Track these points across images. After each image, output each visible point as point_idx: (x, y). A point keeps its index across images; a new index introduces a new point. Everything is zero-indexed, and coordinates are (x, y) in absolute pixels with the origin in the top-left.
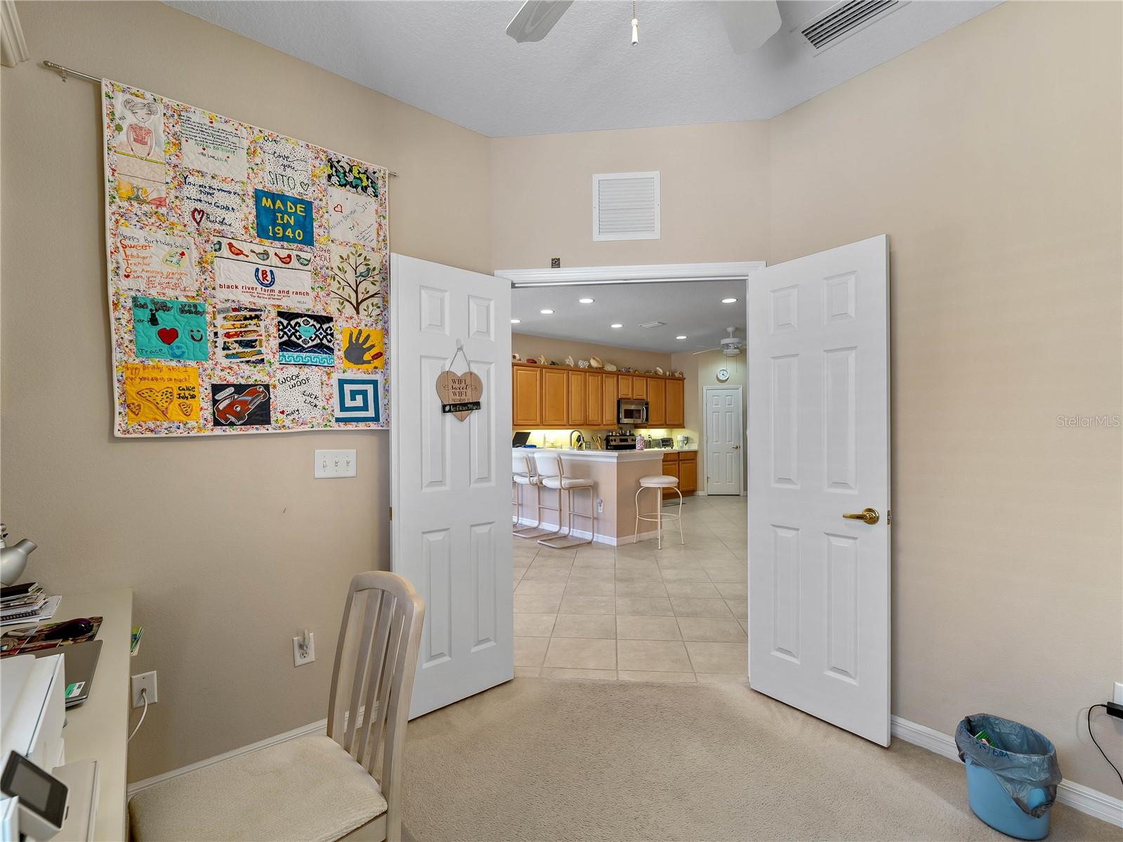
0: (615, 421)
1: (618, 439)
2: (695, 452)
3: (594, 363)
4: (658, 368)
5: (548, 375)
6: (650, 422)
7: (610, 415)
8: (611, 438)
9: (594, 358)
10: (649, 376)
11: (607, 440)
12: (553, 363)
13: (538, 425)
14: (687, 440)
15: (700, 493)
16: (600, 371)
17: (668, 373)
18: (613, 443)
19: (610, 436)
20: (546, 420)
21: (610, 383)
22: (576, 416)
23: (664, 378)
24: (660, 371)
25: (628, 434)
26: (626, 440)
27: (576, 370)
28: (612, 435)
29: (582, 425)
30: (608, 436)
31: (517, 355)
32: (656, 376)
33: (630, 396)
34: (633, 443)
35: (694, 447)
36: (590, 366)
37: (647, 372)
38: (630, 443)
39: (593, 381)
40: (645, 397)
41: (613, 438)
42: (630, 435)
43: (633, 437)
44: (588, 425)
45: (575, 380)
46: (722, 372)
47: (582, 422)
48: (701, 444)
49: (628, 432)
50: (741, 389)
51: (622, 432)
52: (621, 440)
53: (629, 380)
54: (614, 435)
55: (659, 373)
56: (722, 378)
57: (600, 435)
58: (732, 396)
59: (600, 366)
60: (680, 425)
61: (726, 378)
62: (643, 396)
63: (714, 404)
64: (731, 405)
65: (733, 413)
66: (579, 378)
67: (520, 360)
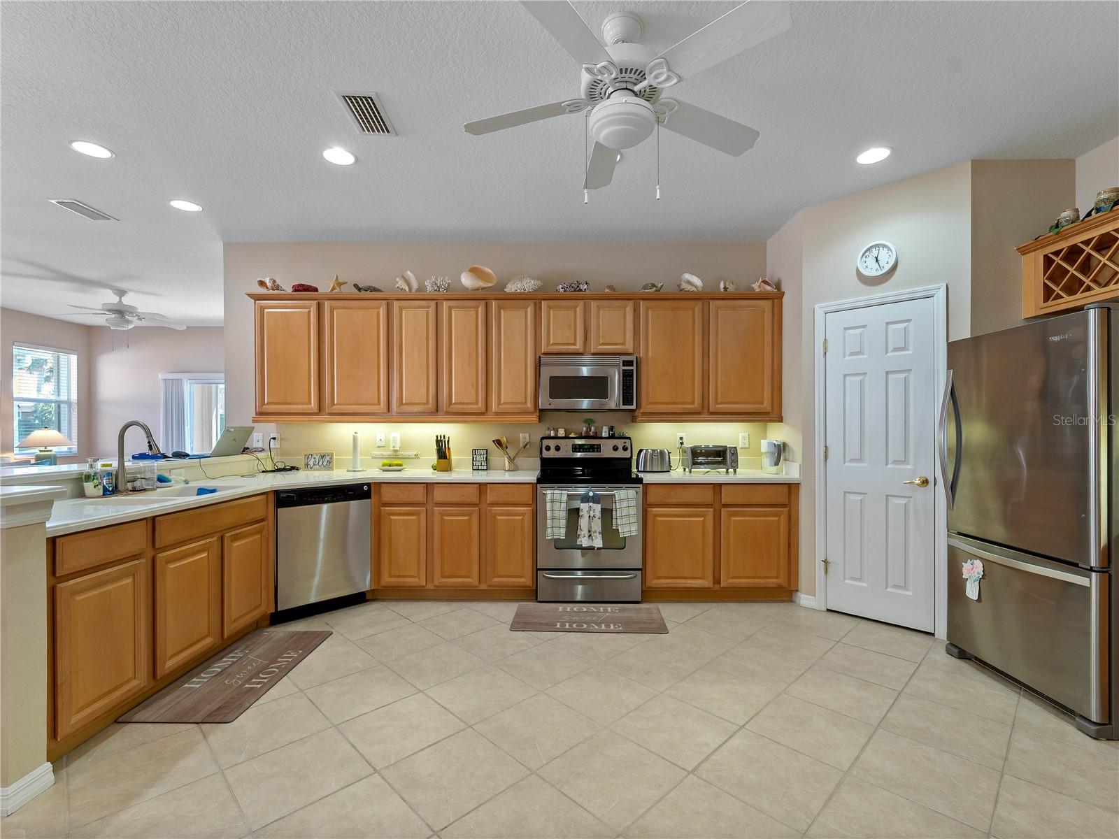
0: (529, 404)
1: (567, 444)
2: (791, 488)
4: (687, 276)
5: (339, 315)
9: (470, 269)
10: (648, 297)
13: (313, 413)
14: (779, 453)
15: (804, 599)
17: (722, 286)
18: (549, 454)
21: (514, 319)
24: (695, 282)
25: (605, 435)
26: (596, 448)
27: (419, 297)
28: (556, 437)
30: (543, 439)
31: (267, 281)
32: (683, 297)
33: (580, 346)
35: (790, 471)
36: (458, 286)
37: (650, 286)
38: (605, 453)
39: (461, 318)
40: (629, 347)
41: (552, 443)
42: (612, 437)
43: (620, 443)
44: (450, 413)
45: (411, 318)
46: (871, 254)
47: (429, 407)
48: (807, 467)
49: (608, 429)
50: (939, 295)
51: (589, 429)
52: (577, 448)
53: (578, 309)
54: (559, 435)
55: (689, 288)
56: (871, 270)
57: (527, 435)
58: (909, 321)
59: (484, 285)
60: (767, 413)
61: (887, 267)
62: (623, 344)
63: (847, 353)
64: (904, 349)
65: (912, 375)
66: (421, 314)
67: (278, 288)
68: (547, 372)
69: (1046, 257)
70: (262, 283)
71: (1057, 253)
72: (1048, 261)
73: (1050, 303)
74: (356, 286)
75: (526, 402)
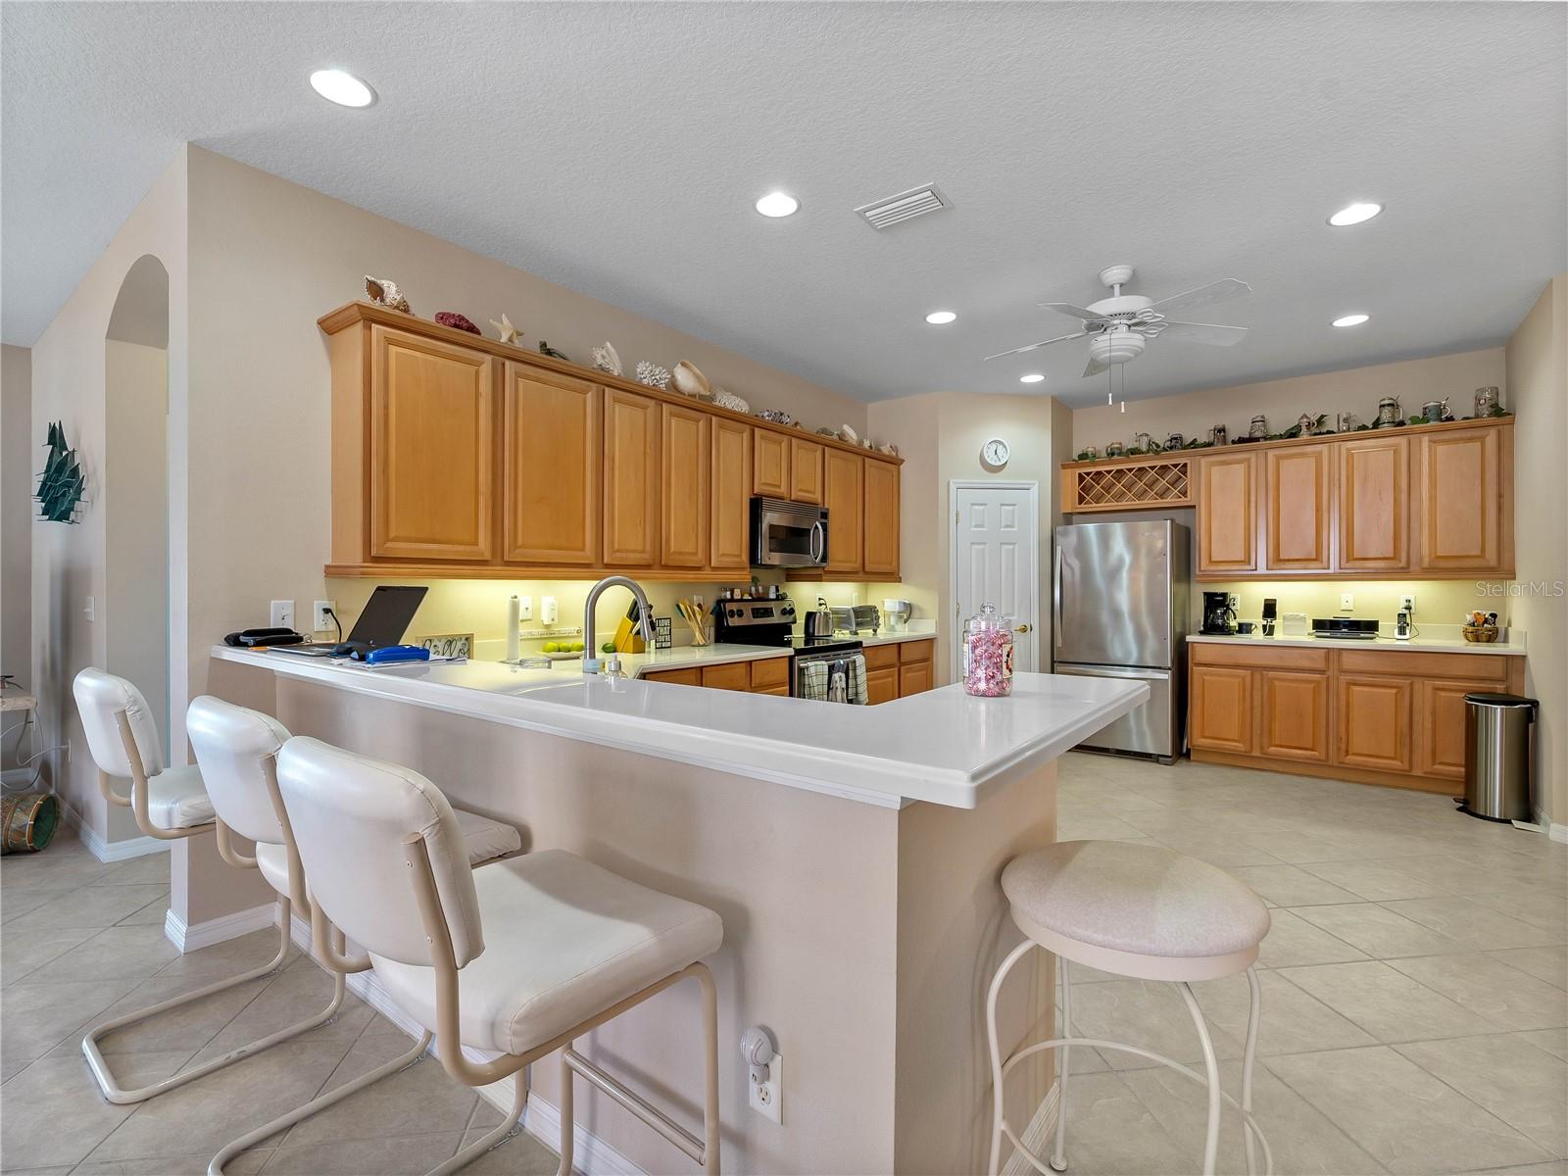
0: (745, 558)
1: (747, 609)
2: (930, 642)
3: (685, 380)
4: (846, 428)
5: (526, 389)
6: (831, 566)
7: (730, 540)
8: (729, 606)
9: (683, 364)
10: (829, 444)
11: (719, 613)
12: (549, 352)
13: (484, 563)
14: (908, 612)
16: (699, 407)
17: (867, 441)
18: (734, 622)
19: (726, 601)
20: (514, 545)
21: (731, 445)
22: (628, 537)
23: (857, 452)
24: (852, 435)
25: (772, 596)
26: (768, 612)
27: (630, 389)
28: (732, 600)
29: (648, 567)
30: (721, 602)
31: (391, 290)
32: (841, 446)
33: (783, 490)
34: (784, 620)
35: (925, 628)
36: (673, 385)
37: (824, 431)
38: (776, 619)
39: (681, 432)
40: (817, 497)
41: (734, 607)
42: (777, 598)
43: (784, 605)
44: (666, 567)
45: (624, 418)
46: (994, 446)
47: (646, 558)
48: (943, 623)
49: (773, 589)
50: (1035, 489)
51: (757, 590)
52: (756, 613)
53: (783, 444)
54: (736, 597)
55: (851, 441)
56: (992, 461)
57: (701, 598)
58: (1015, 505)
59: (703, 392)
60: (892, 574)
61: (1003, 463)
62: (814, 493)
63: (974, 524)
64: (1012, 527)
65: (1017, 546)
66: (638, 413)
67: (406, 310)
68: (770, 518)
69: (1080, 474)
70: (376, 291)
71: (1088, 474)
72: (1081, 478)
73: (1082, 505)
74: (543, 345)
75: (740, 556)
